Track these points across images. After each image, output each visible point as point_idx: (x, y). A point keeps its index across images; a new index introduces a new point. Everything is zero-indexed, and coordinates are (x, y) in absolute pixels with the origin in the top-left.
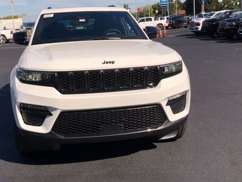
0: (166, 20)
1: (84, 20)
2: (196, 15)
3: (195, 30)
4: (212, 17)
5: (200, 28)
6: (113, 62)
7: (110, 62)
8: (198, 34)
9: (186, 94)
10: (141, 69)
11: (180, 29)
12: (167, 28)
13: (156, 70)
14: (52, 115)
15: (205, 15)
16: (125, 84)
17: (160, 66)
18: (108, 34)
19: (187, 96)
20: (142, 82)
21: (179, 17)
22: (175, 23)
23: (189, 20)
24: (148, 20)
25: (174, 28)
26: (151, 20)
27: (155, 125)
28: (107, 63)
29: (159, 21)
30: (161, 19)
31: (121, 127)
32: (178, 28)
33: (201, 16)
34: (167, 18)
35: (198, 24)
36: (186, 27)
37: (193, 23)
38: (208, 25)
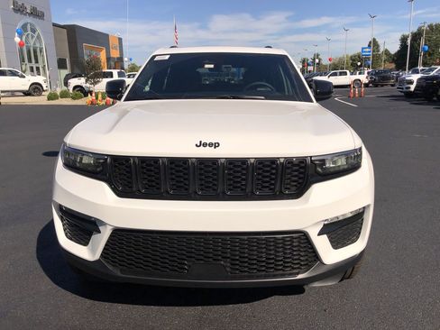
0: (366, 75)
1: (212, 66)
2: (409, 69)
3: (405, 90)
4: (432, 74)
5: (413, 87)
6: (216, 145)
7: (211, 145)
8: (409, 96)
9: (363, 212)
10: (273, 161)
11: (385, 88)
12: (366, 85)
13: (303, 165)
14: (100, 232)
15: (423, 70)
16: (239, 187)
17: (311, 157)
18: (259, 89)
19: (365, 216)
20: (272, 187)
21: (385, 71)
22: (379, 80)
23: (398, 76)
24: (341, 74)
25: (376, 86)
26: (345, 73)
27: (293, 268)
28: (205, 145)
29: (357, 77)
30: (360, 74)
31: (225, 267)
32: (382, 86)
33: (416, 72)
34: (368, 73)
35: (411, 82)
36: (392, 85)
37: (403, 80)
38: (424, 84)
